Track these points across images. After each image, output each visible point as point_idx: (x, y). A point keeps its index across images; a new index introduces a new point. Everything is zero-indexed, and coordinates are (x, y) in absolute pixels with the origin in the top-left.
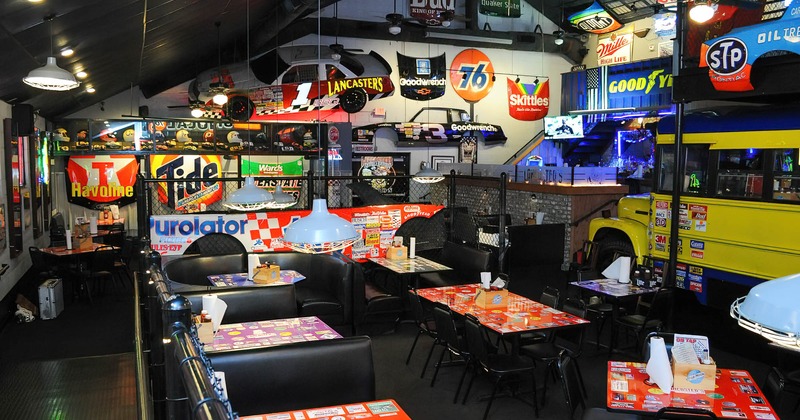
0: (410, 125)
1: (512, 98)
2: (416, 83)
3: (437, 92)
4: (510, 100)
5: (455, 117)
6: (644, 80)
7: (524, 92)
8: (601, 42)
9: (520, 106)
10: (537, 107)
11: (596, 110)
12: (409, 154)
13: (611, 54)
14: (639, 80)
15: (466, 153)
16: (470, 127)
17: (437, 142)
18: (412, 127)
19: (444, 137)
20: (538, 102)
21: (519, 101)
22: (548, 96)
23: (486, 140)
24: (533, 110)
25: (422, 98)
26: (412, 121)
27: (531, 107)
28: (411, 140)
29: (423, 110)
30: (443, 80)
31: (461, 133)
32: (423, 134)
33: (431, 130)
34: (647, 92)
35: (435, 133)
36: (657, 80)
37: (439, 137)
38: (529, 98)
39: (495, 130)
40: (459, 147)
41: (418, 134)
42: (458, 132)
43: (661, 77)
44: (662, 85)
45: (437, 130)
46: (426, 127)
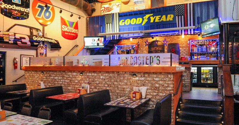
0: (7, 33)
1: (63, 27)
2: (11, 7)
3: (24, 16)
4: (62, 28)
5: (35, 32)
6: (141, 19)
7: (68, 25)
8: (103, 6)
9: (67, 32)
10: (73, 33)
11: (111, 32)
12: (5, 52)
13: (109, 11)
14: (138, 19)
15: (40, 54)
16: (43, 39)
17: (24, 47)
18: (8, 35)
19: (29, 43)
20: (74, 31)
21: (66, 29)
22: (78, 29)
23: (52, 47)
24: (72, 34)
25: (15, 18)
26: (8, 30)
27: (71, 33)
28: (7, 43)
29: (15, 25)
30: (28, 9)
31: (39, 42)
32: (16, 40)
33: (21, 38)
34: (143, 24)
35: (23, 40)
36: (149, 19)
37: (26, 43)
38: (70, 28)
39: (56, 42)
40: (37, 50)
41: (12, 39)
42: (36, 41)
43: (152, 18)
44: (152, 21)
45: (24, 38)
46: (18, 36)
